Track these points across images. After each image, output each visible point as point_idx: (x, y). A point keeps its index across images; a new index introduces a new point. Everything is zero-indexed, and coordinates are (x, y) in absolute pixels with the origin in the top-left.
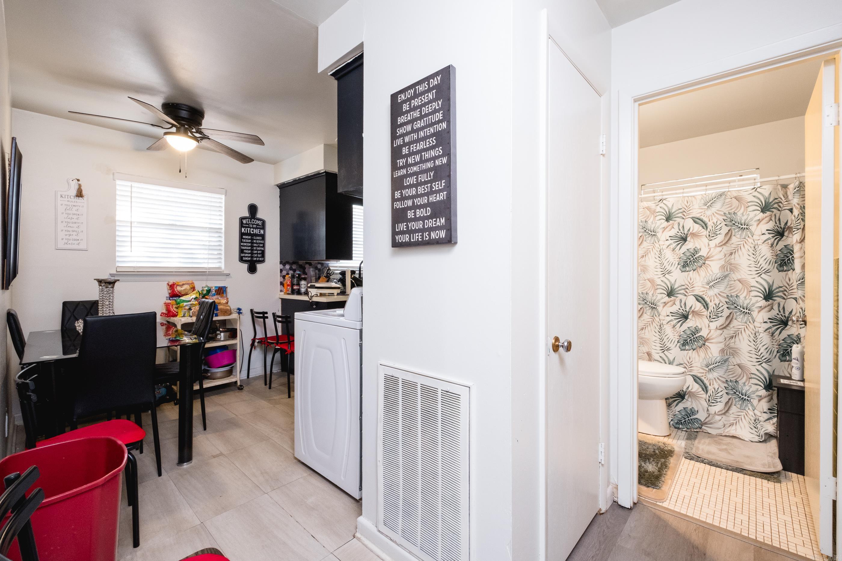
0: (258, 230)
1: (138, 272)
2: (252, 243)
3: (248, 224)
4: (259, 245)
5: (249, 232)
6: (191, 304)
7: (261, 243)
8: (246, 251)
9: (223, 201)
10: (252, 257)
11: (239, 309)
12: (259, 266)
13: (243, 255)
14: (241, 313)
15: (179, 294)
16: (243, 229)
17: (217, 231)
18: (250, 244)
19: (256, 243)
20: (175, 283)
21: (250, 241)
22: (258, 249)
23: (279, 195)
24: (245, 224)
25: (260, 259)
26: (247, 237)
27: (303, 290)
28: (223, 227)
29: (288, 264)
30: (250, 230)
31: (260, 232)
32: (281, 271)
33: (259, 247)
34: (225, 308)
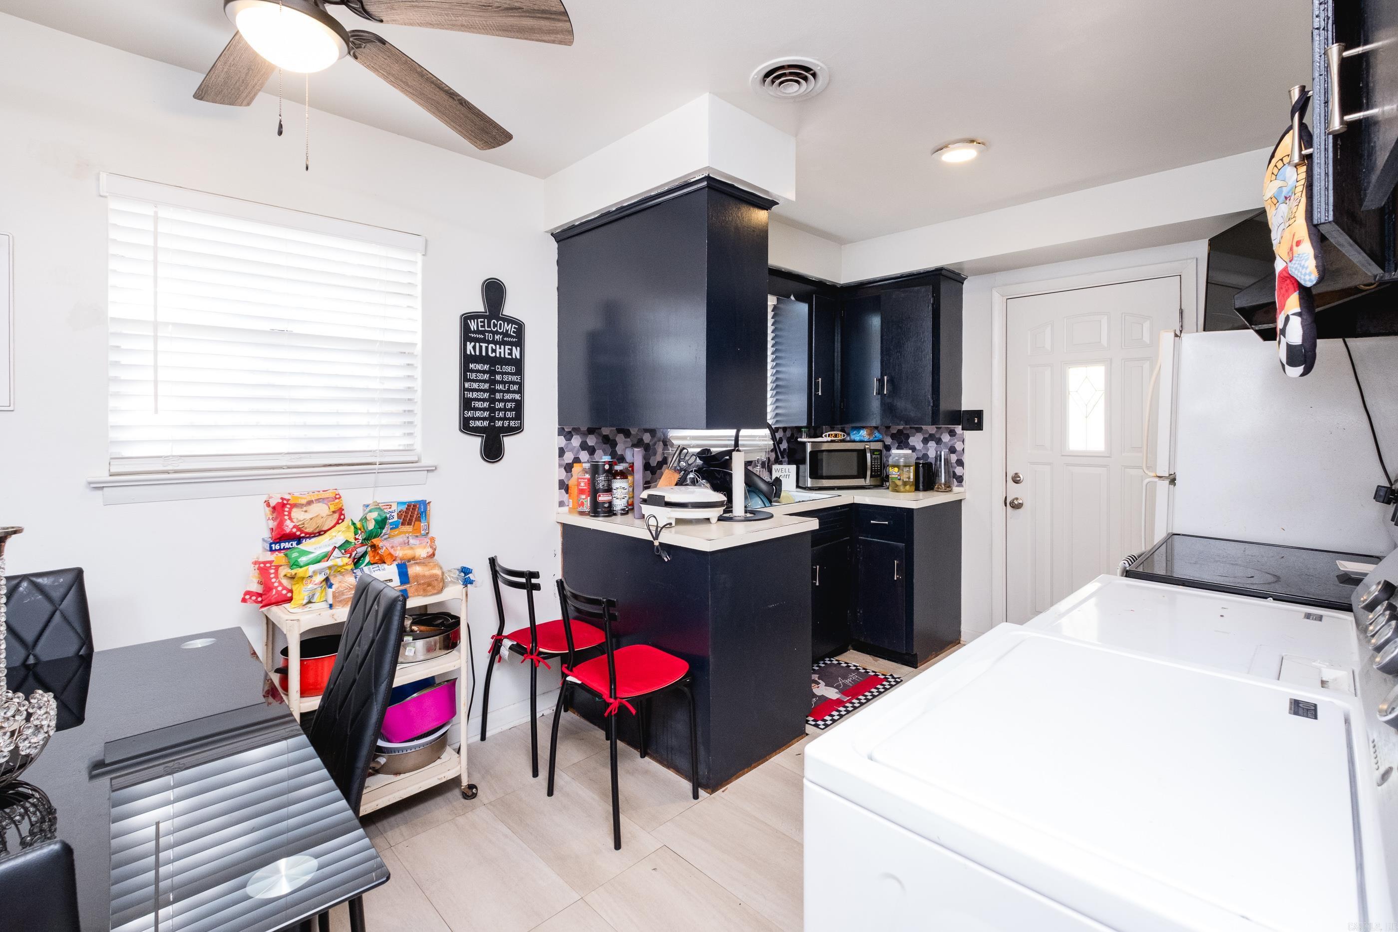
0: (507, 347)
1: (176, 472)
2: (492, 382)
3: (483, 333)
4: (509, 389)
5: (484, 354)
6: (330, 568)
7: (514, 383)
8: (478, 404)
9: (418, 268)
10: (492, 419)
11: (466, 571)
12: (508, 442)
13: (469, 414)
14: (471, 582)
15: (298, 533)
16: (470, 346)
17: (403, 350)
18: (487, 386)
19: (502, 382)
20: (288, 500)
21: (486, 377)
22: (508, 396)
23: (556, 257)
24: (474, 332)
25: (512, 423)
26: (479, 367)
27: (619, 504)
28: (418, 339)
29: (577, 434)
30: (487, 348)
31: (510, 354)
32: (562, 452)
33: (508, 391)
34: (427, 573)
